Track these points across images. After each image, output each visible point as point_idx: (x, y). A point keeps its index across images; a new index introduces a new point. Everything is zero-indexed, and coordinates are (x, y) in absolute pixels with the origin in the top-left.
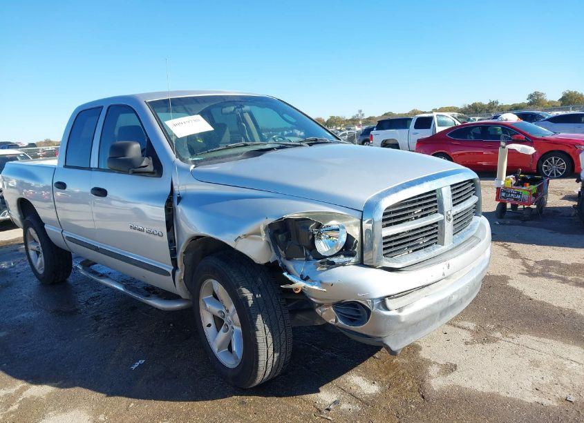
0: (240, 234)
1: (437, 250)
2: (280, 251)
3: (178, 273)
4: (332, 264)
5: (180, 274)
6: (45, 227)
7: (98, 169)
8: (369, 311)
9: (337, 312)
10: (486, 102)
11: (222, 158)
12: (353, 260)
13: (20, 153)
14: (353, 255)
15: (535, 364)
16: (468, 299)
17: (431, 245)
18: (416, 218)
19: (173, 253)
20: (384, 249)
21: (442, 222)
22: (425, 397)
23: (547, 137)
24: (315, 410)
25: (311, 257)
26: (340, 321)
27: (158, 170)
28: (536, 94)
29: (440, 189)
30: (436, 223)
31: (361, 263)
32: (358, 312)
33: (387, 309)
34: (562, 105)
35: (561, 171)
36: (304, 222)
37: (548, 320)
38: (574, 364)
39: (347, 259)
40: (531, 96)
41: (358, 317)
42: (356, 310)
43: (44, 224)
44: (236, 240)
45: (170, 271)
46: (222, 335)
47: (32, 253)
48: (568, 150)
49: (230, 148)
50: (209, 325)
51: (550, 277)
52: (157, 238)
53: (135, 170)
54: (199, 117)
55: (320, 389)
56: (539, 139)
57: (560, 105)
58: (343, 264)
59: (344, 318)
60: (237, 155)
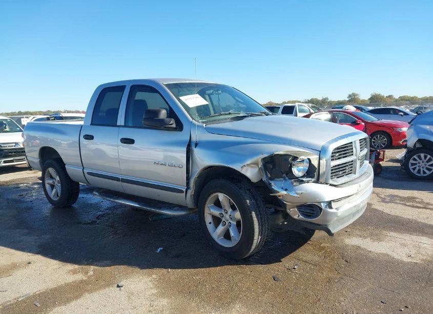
0: (245, 164)
1: (353, 176)
2: (268, 174)
3: (189, 192)
4: (302, 182)
5: (191, 192)
6: (66, 166)
7: (125, 126)
8: (321, 209)
9: (300, 211)
10: (320, 98)
11: (218, 121)
12: (313, 180)
13: (7, 118)
14: (312, 177)
15: (404, 245)
16: (364, 208)
17: (343, 176)
18: (336, 159)
19: (188, 179)
20: (331, 173)
21: (356, 160)
22: (348, 261)
23: (374, 122)
24: (286, 269)
25: (287, 178)
26: (301, 217)
27: (179, 127)
28: (354, 95)
29: (355, 141)
30: (352, 161)
31: (317, 181)
32: (313, 210)
33: (331, 208)
34: (370, 103)
35: (384, 145)
36: (286, 156)
37: (403, 225)
38: (425, 245)
39: (310, 179)
40: (350, 96)
41: (312, 213)
42: (312, 209)
43: (65, 165)
44: (242, 167)
45: (184, 190)
46: (221, 228)
47: (47, 186)
48: (388, 131)
49: (222, 115)
50: (210, 223)
51: (396, 203)
52: (178, 169)
53: (166, 126)
54: (198, 95)
55: (282, 260)
56: (370, 123)
57: (369, 102)
58: (308, 182)
59: (303, 214)
60: (226, 119)
